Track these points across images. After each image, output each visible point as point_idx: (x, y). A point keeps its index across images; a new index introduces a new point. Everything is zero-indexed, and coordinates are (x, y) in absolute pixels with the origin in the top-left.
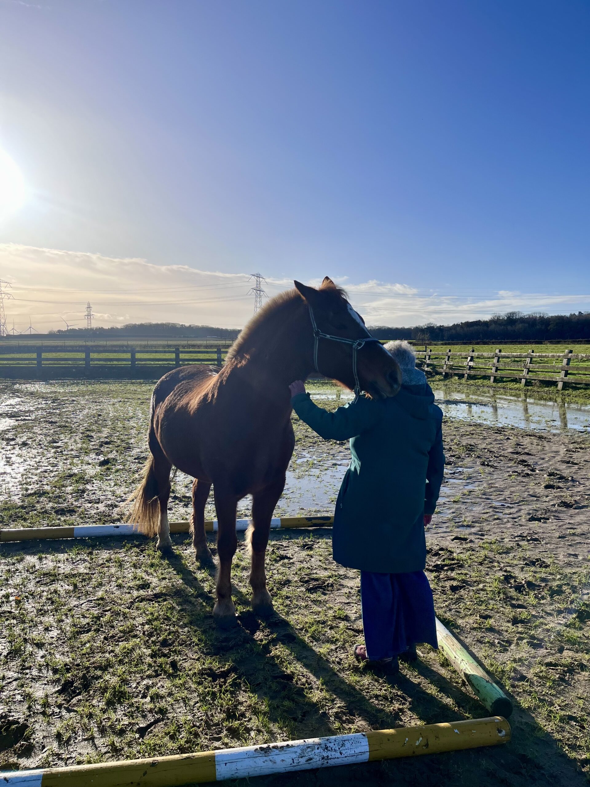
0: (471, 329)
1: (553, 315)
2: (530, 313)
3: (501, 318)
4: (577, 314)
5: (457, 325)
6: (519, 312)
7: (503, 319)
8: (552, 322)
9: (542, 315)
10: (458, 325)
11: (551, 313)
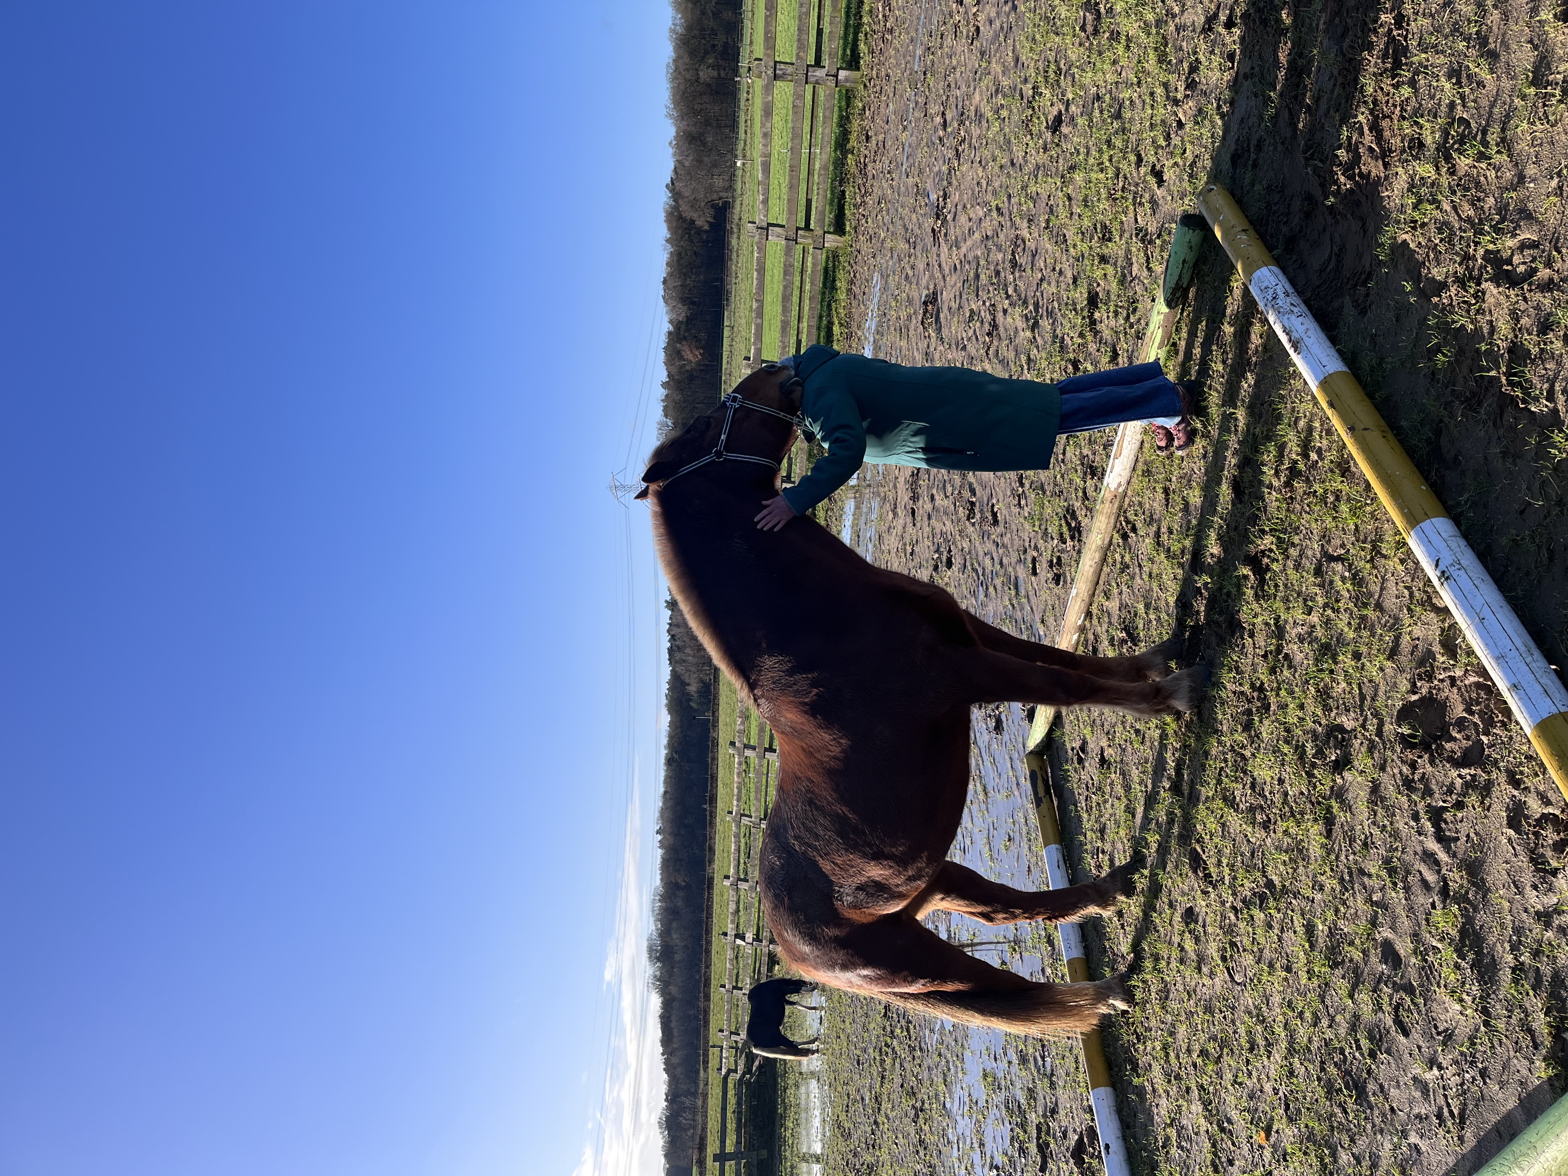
0: (675, 1032)
1: (659, 877)
2: (652, 919)
3: (658, 973)
4: (659, 837)
5: (665, 1063)
6: (650, 939)
7: (660, 969)
8: (673, 879)
9: (657, 898)
10: (667, 1062)
11: (655, 880)
